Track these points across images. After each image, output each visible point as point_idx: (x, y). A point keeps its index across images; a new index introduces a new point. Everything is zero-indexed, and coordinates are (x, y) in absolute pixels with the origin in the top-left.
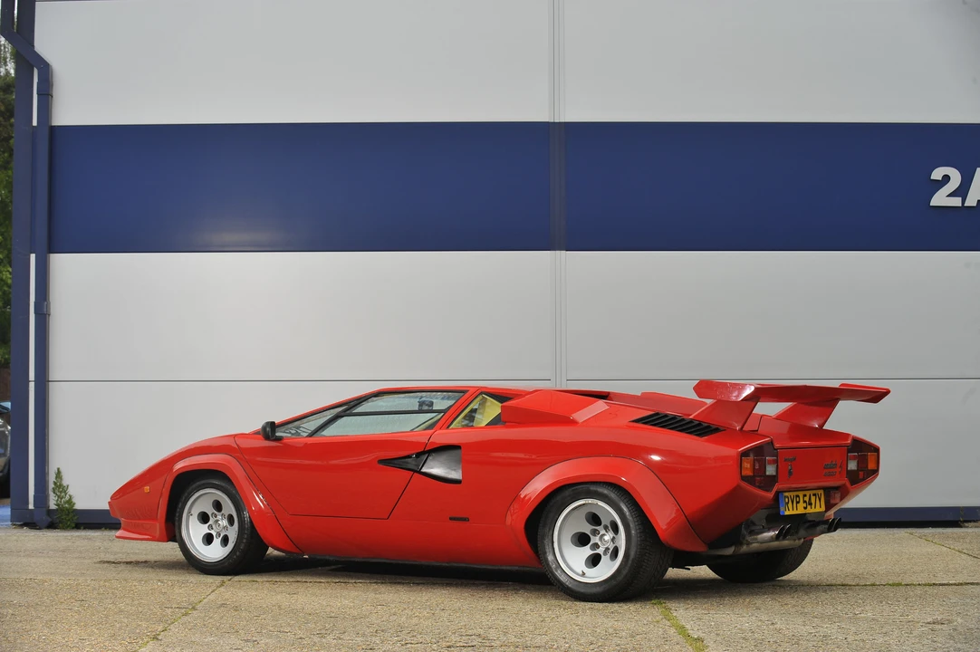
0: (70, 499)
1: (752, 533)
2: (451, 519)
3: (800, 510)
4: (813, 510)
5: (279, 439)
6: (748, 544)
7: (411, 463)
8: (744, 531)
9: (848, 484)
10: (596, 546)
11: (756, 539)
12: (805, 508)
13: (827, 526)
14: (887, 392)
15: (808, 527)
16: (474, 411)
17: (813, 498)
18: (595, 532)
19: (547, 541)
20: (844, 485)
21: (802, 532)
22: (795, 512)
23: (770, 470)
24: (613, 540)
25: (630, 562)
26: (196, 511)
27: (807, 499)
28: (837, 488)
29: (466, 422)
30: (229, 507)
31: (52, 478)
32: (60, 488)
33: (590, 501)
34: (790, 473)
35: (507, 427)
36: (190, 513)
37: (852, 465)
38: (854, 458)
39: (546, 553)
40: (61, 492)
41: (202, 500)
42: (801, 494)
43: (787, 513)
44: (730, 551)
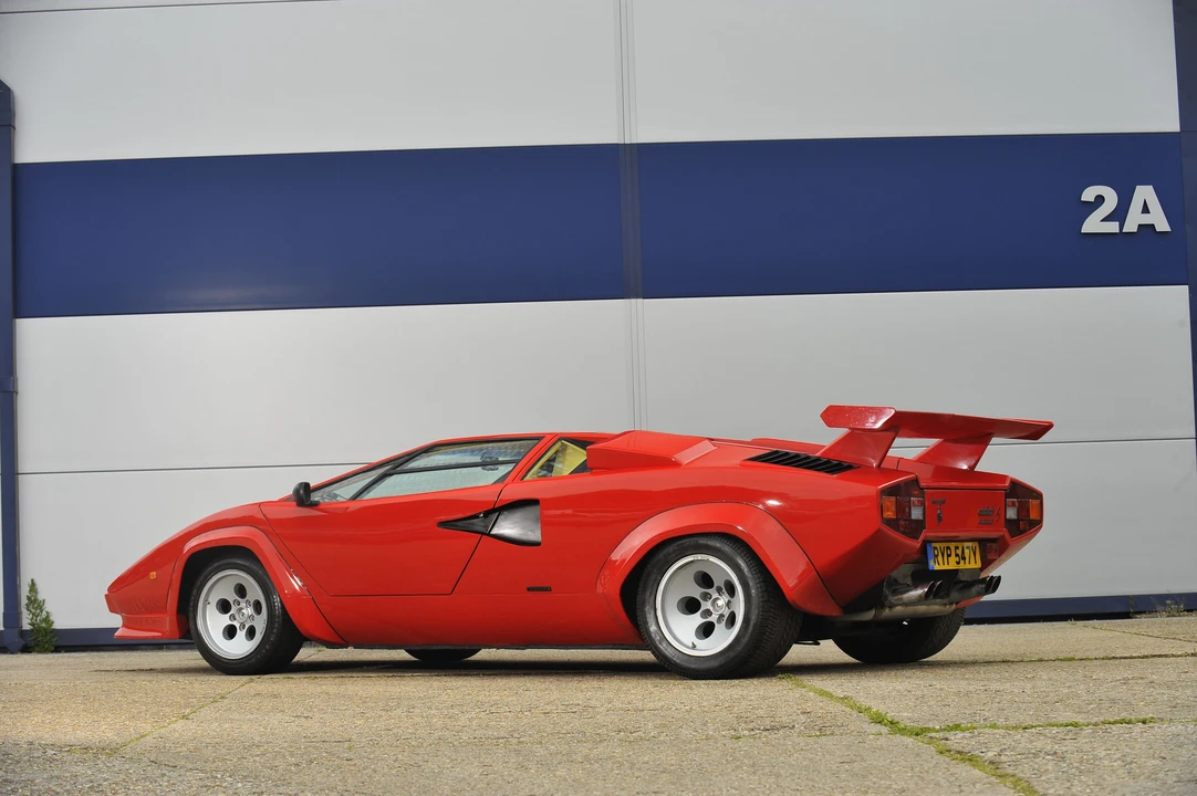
0: (48, 617)
1: (895, 592)
2: (529, 589)
3: (952, 565)
4: (967, 566)
5: (315, 505)
6: (891, 607)
7: (478, 524)
8: (886, 591)
9: (1007, 536)
10: (708, 613)
11: (901, 599)
12: (958, 563)
13: (984, 586)
14: (1049, 426)
15: (961, 589)
16: (552, 460)
17: (967, 551)
18: (706, 596)
19: (647, 608)
20: (1003, 536)
21: (955, 595)
22: (946, 567)
23: (916, 514)
24: (728, 604)
25: (751, 628)
26: (214, 599)
27: (959, 552)
28: (994, 540)
29: (544, 472)
30: (255, 592)
31: (25, 591)
32: (35, 603)
33: (699, 557)
34: (940, 518)
35: (593, 474)
36: (207, 602)
37: (1011, 514)
38: (1013, 504)
39: (646, 623)
40: (36, 609)
41: (220, 585)
42: (952, 545)
43: (937, 567)
44: (869, 615)
